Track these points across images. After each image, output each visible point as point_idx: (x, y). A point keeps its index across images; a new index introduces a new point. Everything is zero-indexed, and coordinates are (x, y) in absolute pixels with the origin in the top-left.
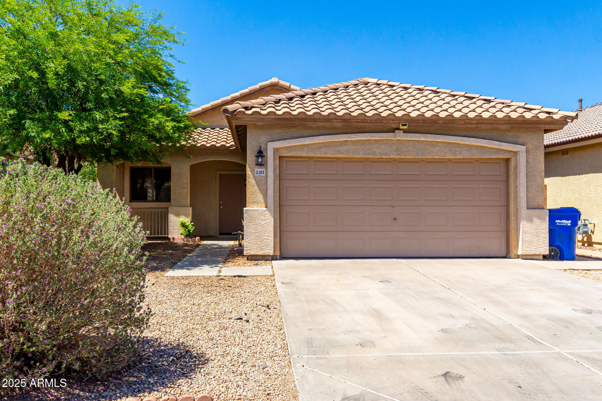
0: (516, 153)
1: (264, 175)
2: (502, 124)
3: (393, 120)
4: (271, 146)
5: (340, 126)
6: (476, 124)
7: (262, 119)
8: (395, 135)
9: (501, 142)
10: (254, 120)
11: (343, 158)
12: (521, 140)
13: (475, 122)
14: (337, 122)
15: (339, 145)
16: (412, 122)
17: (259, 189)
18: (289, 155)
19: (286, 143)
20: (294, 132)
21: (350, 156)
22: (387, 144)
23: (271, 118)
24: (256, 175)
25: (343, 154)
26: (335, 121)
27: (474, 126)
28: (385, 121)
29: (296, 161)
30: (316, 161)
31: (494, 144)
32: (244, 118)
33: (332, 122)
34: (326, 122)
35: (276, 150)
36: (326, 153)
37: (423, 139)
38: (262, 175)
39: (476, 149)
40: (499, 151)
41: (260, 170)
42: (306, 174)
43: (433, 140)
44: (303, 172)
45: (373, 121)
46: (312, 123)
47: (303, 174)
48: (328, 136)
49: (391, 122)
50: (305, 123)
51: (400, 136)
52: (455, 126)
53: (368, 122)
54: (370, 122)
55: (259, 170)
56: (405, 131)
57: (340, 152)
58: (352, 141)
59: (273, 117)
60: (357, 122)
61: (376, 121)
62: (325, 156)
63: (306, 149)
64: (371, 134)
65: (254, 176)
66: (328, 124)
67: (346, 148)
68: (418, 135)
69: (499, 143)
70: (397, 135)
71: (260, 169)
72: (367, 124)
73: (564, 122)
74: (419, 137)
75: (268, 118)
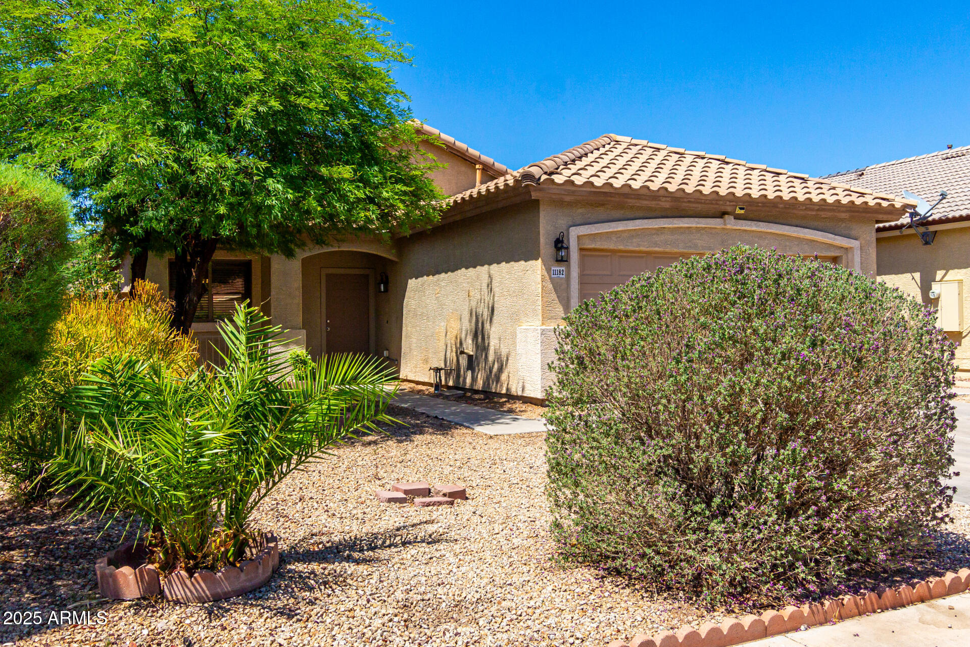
0: (847, 250)
1: (564, 276)
2: (843, 212)
3: (730, 202)
4: (575, 232)
5: (668, 206)
6: (818, 210)
7: (574, 192)
8: (725, 221)
9: (836, 235)
10: (563, 192)
11: (656, 252)
12: (853, 233)
13: (817, 207)
14: (665, 201)
15: (654, 234)
16: (750, 205)
17: (558, 297)
18: (593, 246)
19: (593, 229)
20: (601, 212)
21: (667, 250)
22: (711, 233)
23: (585, 191)
24: (553, 276)
25: (659, 247)
26: (664, 199)
27: (814, 213)
28: (721, 202)
29: (599, 256)
30: (622, 256)
31: (828, 238)
32: (550, 189)
33: (660, 200)
34: (653, 200)
35: (579, 238)
36: (639, 245)
37: (754, 229)
38: (561, 276)
39: (807, 244)
40: (830, 246)
41: (559, 269)
42: (608, 275)
43: (766, 230)
44: (605, 273)
45: (708, 202)
46: (634, 201)
47: (605, 275)
48: (646, 221)
49: (728, 203)
50: (626, 200)
51: (731, 223)
52: (796, 212)
53: (701, 203)
54: (705, 203)
55: (556, 269)
56: (738, 217)
57: (656, 245)
58: (669, 228)
59: (589, 189)
60: (689, 202)
61: (711, 202)
62: (637, 249)
63: (614, 239)
64: (696, 219)
65: (551, 278)
66: (653, 204)
67: (662, 238)
68: (749, 223)
69: (833, 236)
70: (727, 222)
71: (558, 266)
72: (699, 206)
73: (902, 212)
74: (750, 225)
75: (582, 191)
